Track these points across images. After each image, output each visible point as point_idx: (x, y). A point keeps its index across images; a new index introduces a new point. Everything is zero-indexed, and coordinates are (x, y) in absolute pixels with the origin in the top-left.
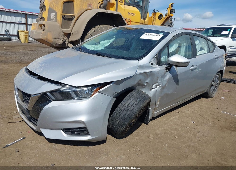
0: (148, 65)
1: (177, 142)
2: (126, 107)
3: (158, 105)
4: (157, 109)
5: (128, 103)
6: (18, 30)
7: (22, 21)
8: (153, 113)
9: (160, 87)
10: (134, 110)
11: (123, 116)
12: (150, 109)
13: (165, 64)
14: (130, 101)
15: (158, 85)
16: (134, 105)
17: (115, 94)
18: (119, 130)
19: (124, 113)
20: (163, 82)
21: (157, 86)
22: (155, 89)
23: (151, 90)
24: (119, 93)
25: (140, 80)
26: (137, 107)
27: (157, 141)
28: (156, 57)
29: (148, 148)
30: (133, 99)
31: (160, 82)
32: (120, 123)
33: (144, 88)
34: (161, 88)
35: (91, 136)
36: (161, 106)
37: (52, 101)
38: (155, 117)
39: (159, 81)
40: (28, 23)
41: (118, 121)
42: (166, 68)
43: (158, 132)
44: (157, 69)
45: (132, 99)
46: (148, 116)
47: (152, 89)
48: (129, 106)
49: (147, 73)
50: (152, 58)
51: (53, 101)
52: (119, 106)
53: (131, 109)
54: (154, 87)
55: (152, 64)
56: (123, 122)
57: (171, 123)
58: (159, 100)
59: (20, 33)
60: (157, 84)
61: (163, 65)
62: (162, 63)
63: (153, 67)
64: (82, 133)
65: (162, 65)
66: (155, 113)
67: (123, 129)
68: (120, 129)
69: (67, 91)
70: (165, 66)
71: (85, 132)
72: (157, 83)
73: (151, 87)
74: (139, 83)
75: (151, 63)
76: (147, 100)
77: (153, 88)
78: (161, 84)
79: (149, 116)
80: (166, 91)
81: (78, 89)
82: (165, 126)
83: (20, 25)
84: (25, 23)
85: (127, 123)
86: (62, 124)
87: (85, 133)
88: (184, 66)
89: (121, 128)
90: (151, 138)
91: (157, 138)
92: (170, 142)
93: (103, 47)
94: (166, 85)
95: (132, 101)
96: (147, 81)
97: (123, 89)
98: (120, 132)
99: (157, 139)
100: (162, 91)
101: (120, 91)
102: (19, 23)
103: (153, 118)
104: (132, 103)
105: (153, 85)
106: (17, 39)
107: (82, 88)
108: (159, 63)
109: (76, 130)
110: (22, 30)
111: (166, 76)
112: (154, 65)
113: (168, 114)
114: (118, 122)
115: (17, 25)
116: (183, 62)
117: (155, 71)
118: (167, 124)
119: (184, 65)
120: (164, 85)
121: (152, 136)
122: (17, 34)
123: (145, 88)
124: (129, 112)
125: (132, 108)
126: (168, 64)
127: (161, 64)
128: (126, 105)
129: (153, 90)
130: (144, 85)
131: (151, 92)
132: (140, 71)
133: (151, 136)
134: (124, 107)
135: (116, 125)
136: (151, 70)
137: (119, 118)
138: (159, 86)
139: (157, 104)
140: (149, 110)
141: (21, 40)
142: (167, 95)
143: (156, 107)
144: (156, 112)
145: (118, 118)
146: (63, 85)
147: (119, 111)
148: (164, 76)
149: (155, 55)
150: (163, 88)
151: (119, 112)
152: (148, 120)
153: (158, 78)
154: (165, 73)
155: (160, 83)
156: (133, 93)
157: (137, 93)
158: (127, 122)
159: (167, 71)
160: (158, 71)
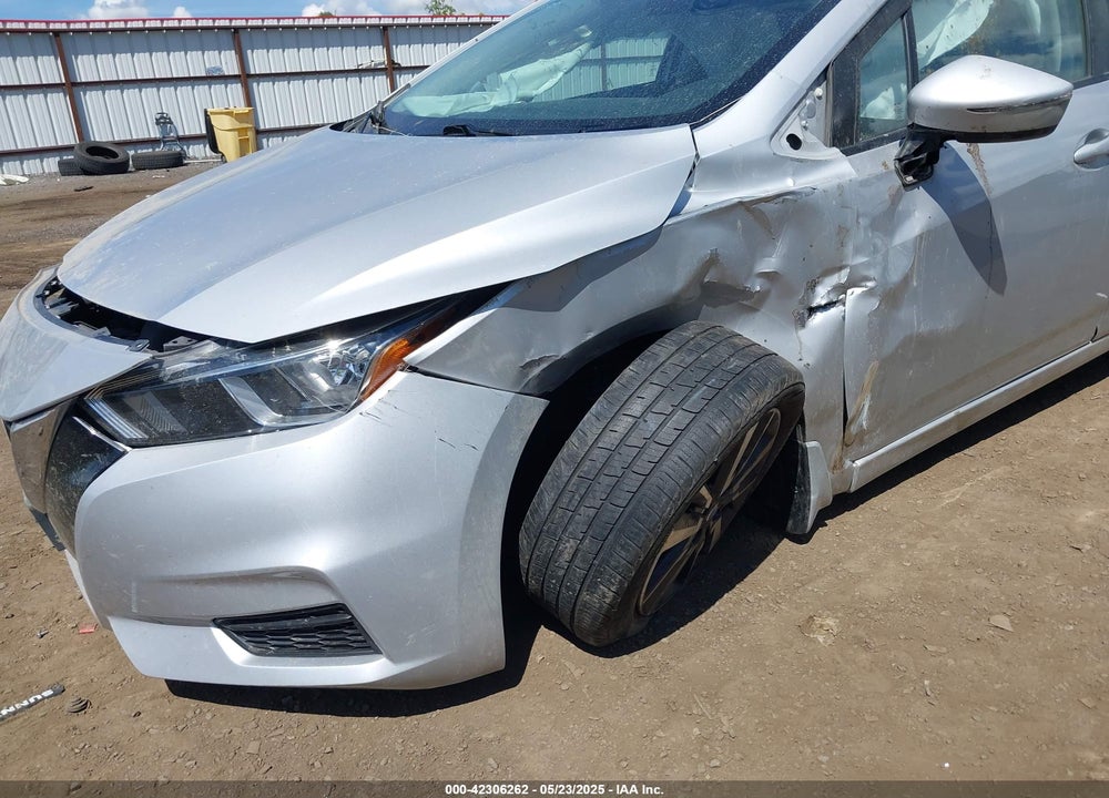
0: (764, 149)
1: (1008, 663)
2: (613, 452)
3: (870, 418)
4: (862, 442)
5: (623, 424)
6: (206, 112)
7: (224, 69)
8: (837, 466)
9: (870, 293)
10: (666, 466)
11: (592, 512)
12: (809, 444)
13: (891, 139)
14: (636, 408)
15: (852, 283)
16: (667, 435)
17: (537, 371)
18: (585, 604)
19: (600, 491)
20: (886, 256)
21: (842, 289)
22: (833, 311)
23: (802, 323)
24: (563, 359)
25: (712, 261)
26: (685, 448)
27: (864, 657)
28: (819, 91)
29: (796, 713)
30: (656, 390)
31: (861, 259)
32: (583, 561)
33: (753, 309)
34: (874, 303)
35: (390, 658)
36: (889, 419)
37: (124, 453)
38: (852, 490)
39: (857, 251)
40: (252, 72)
41: (569, 547)
42: (900, 160)
43: (874, 589)
44: (834, 170)
45: (650, 392)
46: (801, 493)
47: (812, 310)
48: (632, 440)
49: (764, 207)
50: (793, 97)
51: (133, 447)
52: (564, 452)
53: (643, 466)
54: (821, 295)
55: (794, 142)
56: (601, 555)
57: (962, 525)
58: (867, 378)
59: (215, 121)
60: (842, 277)
61: (881, 141)
62: (868, 131)
63: (798, 160)
64: (334, 643)
65: (868, 146)
66: (851, 468)
67: (608, 601)
68: (585, 597)
69: (197, 377)
70: (892, 150)
71: (350, 632)
72: (841, 268)
73: (801, 302)
74: (706, 280)
75: (784, 141)
76: (761, 389)
77: (814, 305)
78: (872, 273)
79: (808, 492)
80: (912, 319)
81: (262, 358)
82: (924, 543)
83: (218, 88)
84: (237, 73)
85: (623, 556)
86: (196, 589)
87: (352, 638)
88: (1028, 127)
89: (593, 588)
90: (821, 639)
91: (861, 633)
92: (951, 662)
93: (510, 97)
94: (906, 280)
95: (648, 409)
96: (769, 264)
97: (591, 336)
98: (595, 618)
99: (858, 640)
100: (880, 322)
101: (565, 350)
102: (212, 79)
103: (844, 502)
104: (652, 422)
105: (812, 286)
106: (209, 152)
107: (288, 348)
108: (848, 133)
109: (289, 623)
110: (222, 109)
111: (907, 215)
112: (812, 147)
113: (945, 465)
114: (567, 557)
115: (202, 89)
116: (1016, 102)
117: (820, 187)
118: (936, 533)
119: (1029, 123)
120: (895, 277)
121: (830, 622)
122: (204, 132)
123: (759, 313)
124: (632, 482)
125: (655, 452)
126: (915, 132)
127: (863, 140)
128: (610, 439)
129: (819, 318)
130: (746, 293)
131: (802, 333)
132: (703, 199)
133: (818, 621)
134: (599, 455)
135: (561, 573)
136: (788, 184)
137: (570, 529)
138: (858, 291)
139: (859, 412)
140: (805, 450)
141: (223, 155)
142: (922, 346)
143: (853, 429)
144: (859, 463)
145: (565, 530)
146: (182, 340)
147: (565, 480)
148: (888, 220)
149: (817, 83)
150: (891, 297)
151: (569, 488)
152: (805, 518)
153: (842, 232)
154: (895, 200)
155: (867, 265)
156: (661, 349)
157: (691, 352)
158: (623, 554)
159: (906, 186)
160: (840, 187)
